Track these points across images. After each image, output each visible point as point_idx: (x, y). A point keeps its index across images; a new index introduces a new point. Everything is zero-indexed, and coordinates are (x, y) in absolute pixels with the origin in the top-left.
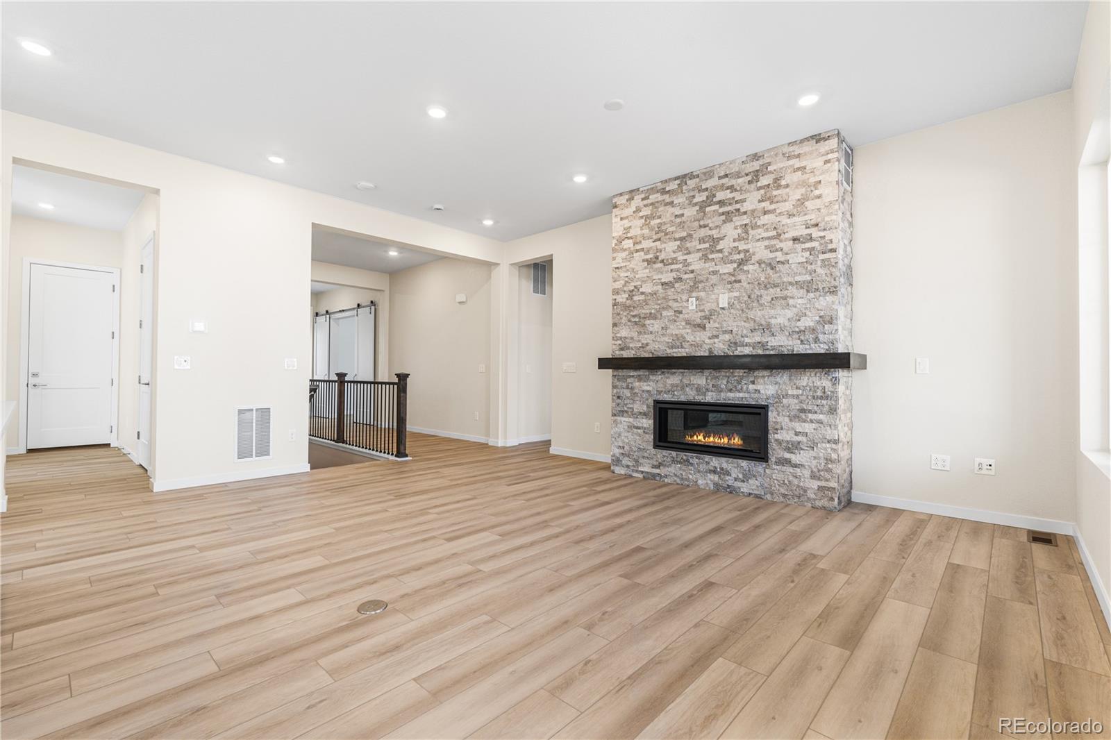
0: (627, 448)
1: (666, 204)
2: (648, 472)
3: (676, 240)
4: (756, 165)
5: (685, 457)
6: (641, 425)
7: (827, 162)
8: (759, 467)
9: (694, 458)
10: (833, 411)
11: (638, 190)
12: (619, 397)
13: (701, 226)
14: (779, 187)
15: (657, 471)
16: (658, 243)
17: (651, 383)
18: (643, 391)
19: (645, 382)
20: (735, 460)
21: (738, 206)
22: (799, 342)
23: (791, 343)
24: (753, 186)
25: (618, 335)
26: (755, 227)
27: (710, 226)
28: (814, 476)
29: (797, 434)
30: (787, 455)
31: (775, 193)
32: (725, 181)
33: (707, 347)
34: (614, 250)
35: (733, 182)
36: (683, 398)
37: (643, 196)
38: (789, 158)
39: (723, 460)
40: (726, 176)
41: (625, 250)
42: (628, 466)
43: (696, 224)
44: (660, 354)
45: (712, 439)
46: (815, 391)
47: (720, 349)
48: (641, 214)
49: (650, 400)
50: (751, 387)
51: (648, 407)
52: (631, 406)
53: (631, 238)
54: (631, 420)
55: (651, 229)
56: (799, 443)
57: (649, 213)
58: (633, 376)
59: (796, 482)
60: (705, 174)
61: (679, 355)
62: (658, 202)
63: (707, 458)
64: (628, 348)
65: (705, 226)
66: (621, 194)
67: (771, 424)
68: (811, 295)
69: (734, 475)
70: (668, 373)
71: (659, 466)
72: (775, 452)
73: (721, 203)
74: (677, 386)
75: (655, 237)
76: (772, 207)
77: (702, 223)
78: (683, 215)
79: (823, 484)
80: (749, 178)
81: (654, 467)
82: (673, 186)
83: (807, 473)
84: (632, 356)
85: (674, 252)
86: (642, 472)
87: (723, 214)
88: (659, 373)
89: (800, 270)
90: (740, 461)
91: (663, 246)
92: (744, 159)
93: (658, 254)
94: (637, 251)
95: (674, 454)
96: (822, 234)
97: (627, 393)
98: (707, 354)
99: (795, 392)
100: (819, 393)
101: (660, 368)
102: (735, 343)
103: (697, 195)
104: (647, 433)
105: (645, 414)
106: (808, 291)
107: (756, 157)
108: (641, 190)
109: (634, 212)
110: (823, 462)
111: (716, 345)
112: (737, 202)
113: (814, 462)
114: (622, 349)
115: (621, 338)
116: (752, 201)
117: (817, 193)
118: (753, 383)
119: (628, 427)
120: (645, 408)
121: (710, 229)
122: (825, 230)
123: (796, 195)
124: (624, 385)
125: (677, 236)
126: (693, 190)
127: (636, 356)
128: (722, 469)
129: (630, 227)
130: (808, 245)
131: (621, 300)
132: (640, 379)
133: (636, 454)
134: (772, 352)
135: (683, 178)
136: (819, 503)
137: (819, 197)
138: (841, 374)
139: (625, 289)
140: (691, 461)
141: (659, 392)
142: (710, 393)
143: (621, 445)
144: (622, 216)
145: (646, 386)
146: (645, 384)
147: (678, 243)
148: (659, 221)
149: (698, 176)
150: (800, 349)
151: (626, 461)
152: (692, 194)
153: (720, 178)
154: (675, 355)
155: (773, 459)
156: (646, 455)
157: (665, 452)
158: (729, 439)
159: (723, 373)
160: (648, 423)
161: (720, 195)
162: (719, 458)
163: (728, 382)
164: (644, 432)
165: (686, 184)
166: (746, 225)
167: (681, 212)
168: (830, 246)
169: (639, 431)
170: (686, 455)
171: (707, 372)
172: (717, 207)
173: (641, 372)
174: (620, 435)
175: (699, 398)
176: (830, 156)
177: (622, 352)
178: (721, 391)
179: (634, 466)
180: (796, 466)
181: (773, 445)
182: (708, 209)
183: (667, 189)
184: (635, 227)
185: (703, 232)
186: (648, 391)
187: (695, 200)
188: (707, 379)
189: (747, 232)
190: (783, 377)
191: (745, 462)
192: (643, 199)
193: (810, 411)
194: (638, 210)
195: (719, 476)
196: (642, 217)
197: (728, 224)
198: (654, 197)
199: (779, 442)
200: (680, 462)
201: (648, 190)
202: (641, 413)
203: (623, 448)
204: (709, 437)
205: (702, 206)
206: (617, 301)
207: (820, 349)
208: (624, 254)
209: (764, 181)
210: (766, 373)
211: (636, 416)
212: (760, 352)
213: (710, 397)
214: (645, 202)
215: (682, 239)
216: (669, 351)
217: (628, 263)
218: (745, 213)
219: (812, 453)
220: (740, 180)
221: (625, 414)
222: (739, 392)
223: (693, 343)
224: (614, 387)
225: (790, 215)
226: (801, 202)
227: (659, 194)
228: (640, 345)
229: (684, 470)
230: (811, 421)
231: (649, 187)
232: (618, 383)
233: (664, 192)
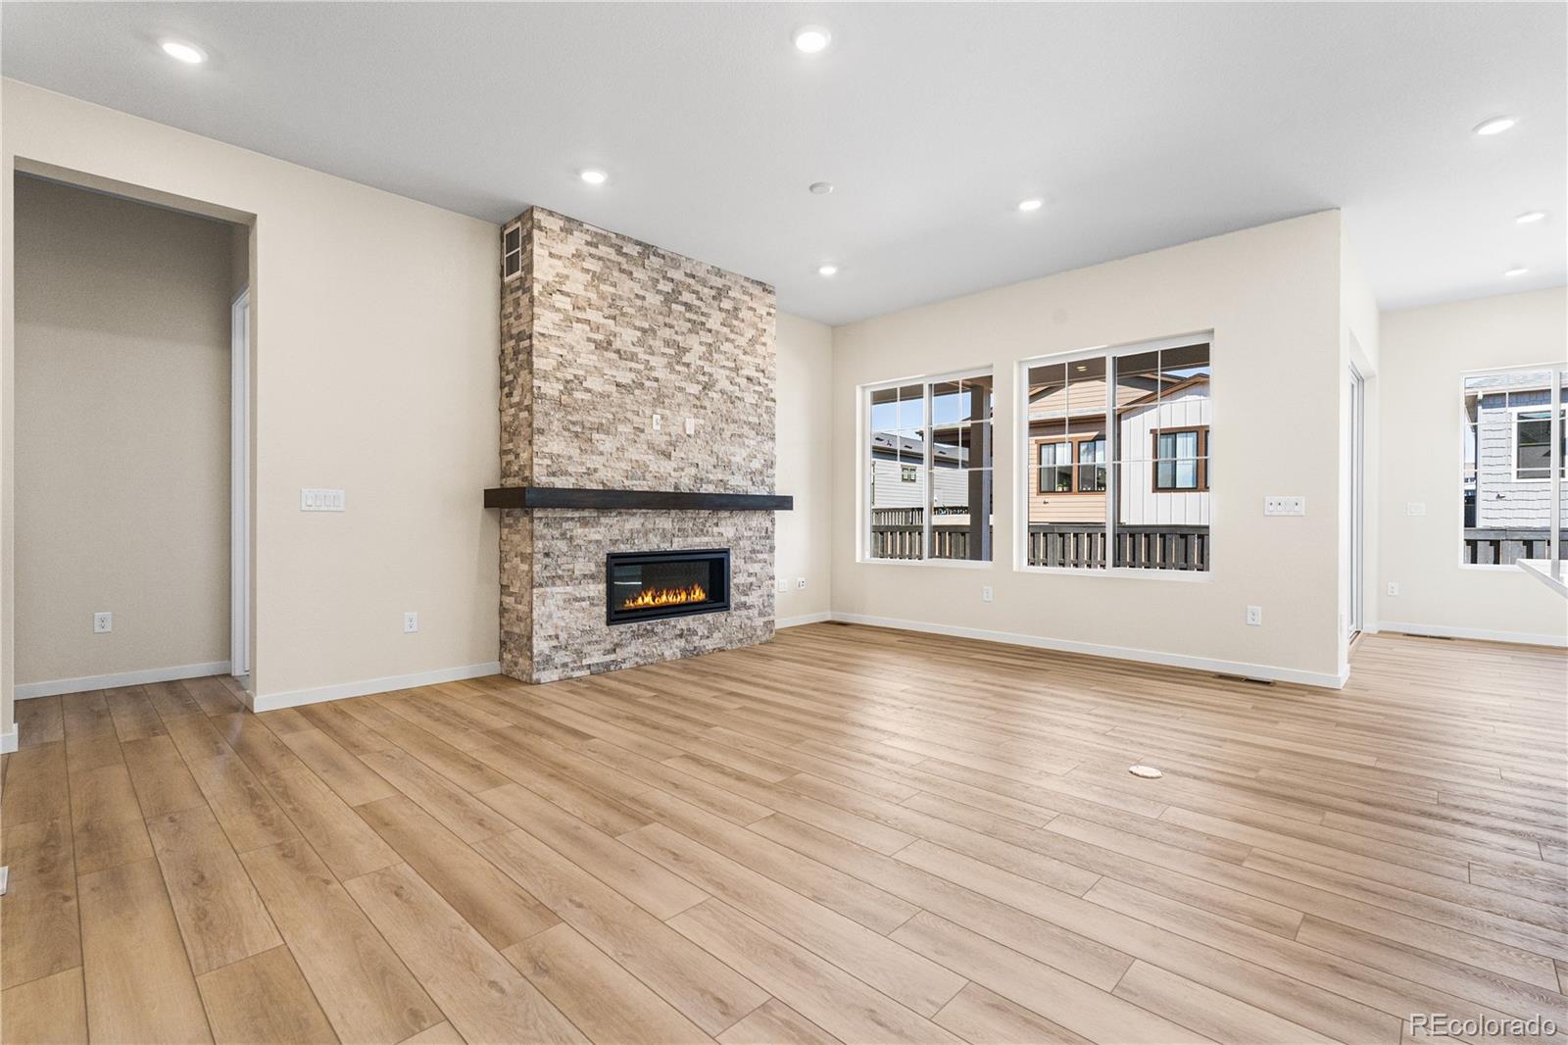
0: (563, 636)
1: (622, 271)
2: (597, 664)
3: (636, 328)
4: (718, 282)
5: (649, 627)
6: (586, 595)
7: (769, 314)
8: (721, 616)
9: (658, 625)
10: (772, 549)
11: (581, 224)
12: (547, 555)
13: (666, 325)
14: (736, 318)
15: (613, 657)
16: (611, 322)
17: (602, 530)
18: (590, 542)
19: (593, 527)
20: (701, 616)
21: (703, 319)
22: (751, 483)
23: (745, 484)
24: (715, 304)
25: (546, 450)
26: (718, 350)
27: (676, 328)
28: (761, 614)
29: (749, 575)
30: (743, 599)
31: (735, 323)
32: (691, 281)
33: (673, 481)
34: (537, 302)
35: (699, 288)
36: (645, 548)
37: (589, 239)
38: (745, 293)
39: (690, 618)
40: (693, 277)
41: (558, 310)
42: (565, 665)
43: (660, 318)
44: (617, 486)
45: (664, 598)
46: (761, 532)
47: (685, 484)
48: (586, 265)
49: (600, 555)
50: (716, 529)
51: (597, 565)
52: (571, 566)
53: (568, 295)
54: (569, 589)
55: (602, 296)
56: (751, 584)
57: (598, 270)
58: (573, 519)
59: (748, 622)
60: (672, 259)
61: (640, 489)
62: (608, 260)
63: (673, 621)
64: (566, 473)
65: (672, 327)
66: (551, 213)
67: (732, 568)
68: (759, 438)
69: (700, 634)
70: (626, 513)
71: (615, 650)
72: (735, 598)
73: (688, 306)
74: (638, 532)
75: (607, 312)
76: (732, 336)
77: (667, 320)
78: (644, 298)
79: (766, 619)
80: (713, 292)
81: (608, 652)
82: (632, 250)
83: (756, 612)
84: (571, 487)
85: (633, 345)
86: (589, 667)
87: (689, 320)
88: (614, 514)
89: (751, 411)
90: (705, 615)
91: (618, 329)
92: (710, 268)
93: (612, 338)
94: (579, 320)
95: (635, 625)
96: (766, 381)
97: (562, 545)
98: (672, 490)
99: (750, 533)
100: (764, 534)
101: (614, 507)
102: (702, 479)
103: (661, 281)
104: (597, 605)
105: (592, 577)
106: (758, 434)
107: (719, 273)
108: (586, 226)
109: (573, 255)
110: (766, 598)
111: (682, 480)
112: (703, 314)
113: (761, 600)
114: (554, 474)
115: (551, 456)
116: (714, 321)
117: (763, 339)
118: (717, 525)
119: (565, 601)
120: (593, 567)
121: (676, 333)
122: (768, 378)
123: (750, 333)
124: (556, 533)
125: (637, 324)
126: (658, 271)
127: (575, 487)
128: (689, 630)
129: (567, 277)
130: (757, 388)
131: (550, 392)
132: (584, 522)
133: (578, 641)
134: (731, 492)
135: (647, 249)
136: (764, 639)
137: (764, 344)
138: (778, 514)
139: (559, 375)
140: (656, 630)
141: (614, 542)
142: (675, 540)
143: (553, 633)
144: (553, 251)
145: (595, 534)
146: (593, 530)
147: (639, 334)
148: (612, 290)
149: (663, 257)
150: (753, 491)
151: (560, 658)
152: (655, 276)
153: (686, 274)
154: (635, 489)
155: (733, 605)
156: (595, 638)
157: (623, 627)
158: (689, 594)
159: (690, 513)
160: (598, 589)
161: (686, 297)
162: (685, 618)
163: (694, 524)
164: (592, 604)
165: (649, 258)
166: (710, 345)
167: (641, 293)
168: (772, 395)
169: (584, 604)
170: (649, 624)
171: (673, 512)
172: (682, 309)
173: (586, 513)
174: (550, 616)
175: (665, 547)
176: (772, 311)
177: (552, 479)
178: (687, 536)
179: (575, 662)
180: (749, 608)
181: (733, 591)
182: (674, 306)
183: (625, 250)
184: (577, 281)
185: (667, 333)
186: (597, 541)
187: (660, 287)
188: (673, 521)
189: (711, 355)
190: (739, 518)
191: (710, 615)
192: (588, 243)
193: (758, 552)
194: (578, 255)
195: (686, 640)
196: (587, 271)
197: (694, 335)
198: (604, 250)
199: (737, 586)
200: (642, 636)
201: (596, 233)
202: (585, 575)
203: (557, 637)
204: (660, 596)
205: (670, 298)
206: (542, 391)
207: (764, 492)
208: (557, 317)
209: (727, 304)
210: (727, 514)
211: (577, 582)
212: (722, 491)
213: (678, 545)
214: (593, 250)
215: (644, 331)
216: (627, 483)
217: (562, 334)
218: (710, 331)
219: (760, 592)
220: (706, 290)
221: (558, 582)
222: (705, 536)
223: (657, 474)
224: (537, 537)
225: (745, 353)
226: (752, 341)
227: (612, 251)
228: (585, 471)
229: (648, 645)
230: (759, 561)
231: (600, 231)
232: (545, 531)
233: (619, 251)
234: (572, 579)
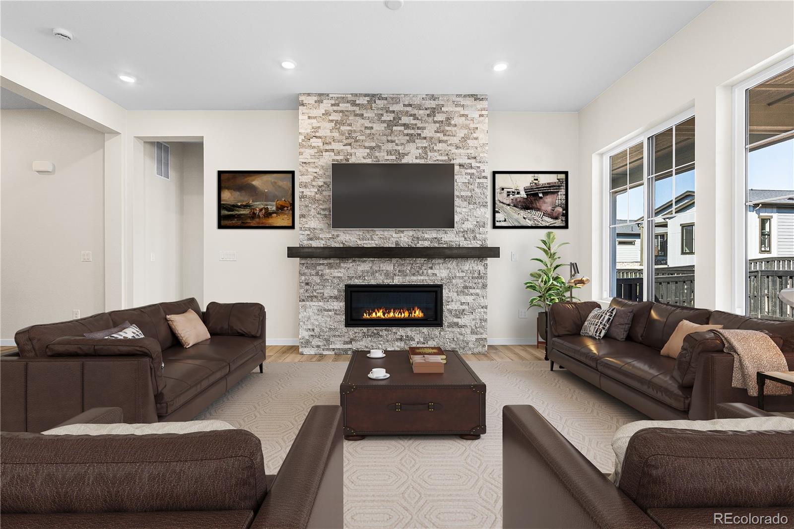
0: (317, 330)
1: (356, 115)
2: (339, 349)
3: (366, 148)
4: (433, 104)
5: (375, 331)
6: (332, 308)
7: (481, 116)
8: (436, 331)
9: (383, 331)
10: (484, 286)
11: (328, 95)
12: (307, 284)
13: (388, 141)
14: (449, 125)
15: (349, 346)
16: (348, 147)
17: (342, 270)
18: (334, 277)
19: (336, 269)
20: (418, 328)
21: (419, 131)
22: (463, 239)
23: (458, 239)
24: (431, 119)
25: (306, 226)
26: (433, 150)
27: (396, 142)
28: (473, 332)
29: (462, 304)
30: (456, 320)
31: (447, 128)
32: (409, 109)
33: (394, 240)
34: (301, 146)
35: (415, 112)
36: (373, 282)
37: (333, 102)
38: (456, 106)
39: (408, 329)
40: (410, 105)
41: (314, 147)
42: (318, 346)
43: (384, 138)
44: (352, 245)
45: (392, 314)
46: (474, 274)
47: (405, 242)
48: (331, 118)
49: (341, 286)
50: (430, 271)
51: (339, 291)
52: (322, 291)
53: (320, 137)
54: (321, 304)
55: (342, 134)
56: (463, 310)
57: (339, 119)
58: (323, 264)
59: (461, 338)
60: (392, 99)
61: (369, 246)
62: (347, 111)
63: (394, 329)
64: (318, 238)
65: (392, 142)
66: (309, 95)
67: (444, 298)
68: (471, 206)
69: (417, 340)
70: (359, 261)
71: (351, 342)
72: (447, 318)
73: (406, 126)
74: (368, 272)
75: (345, 142)
76: (445, 138)
77: (389, 138)
78: (372, 128)
79: (479, 336)
80: (428, 112)
81: (346, 343)
82: (363, 101)
83: (469, 331)
84: (322, 246)
85: (364, 158)
86: (334, 349)
87: (407, 135)
88: (350, 261)
89: (464, 188)
90: (421, 328)
91: (353, 151)
92: (424, 96)
93: (348, 157)
94: (327, 151)
95: (365, 329)
96: (478, 165)
97: (317, 279)
98: (394, 246)
99: (461, 274)
100: (476, 275)
101: (351, 257)
102: (418, 238)
103: (385, 114)
104: (339, 314)
105: (336, 298)
106: (469, 203)
107: (433, 97)
108: (331, 96)
109: (323, 114)
110: (478, 321)
111: (402, 239)
112: (418, 128)
113: (473, 322)
114: (311, 239)
115: (309, 229)
116: (429, 131)
117: (475, 135)
118: (431, 268)
119: (318, 310)
120: (336, 292)
121: (397, 145)
122: (480, 162)
123: (461, 133)
124: (313, 272)
125: (367, 144)
126: (382, 109)
127: (325, 246)
128: (407, 336)
129: (319, 127)
130: (469, 171)
131: (309, 194)
132: (330, 266)
133: (327, 334)
134: (445, 246)
135: (373, 97)
136: (476, 351)
137: (476, 139)
138: (490, 261)
139: (314, 183)
140: (381, 333)
141: (350, 278)
142: (397, 277)
143: (311, 328)
144: (310, 115)
145: (336, 273)
146: (336, 271)
147: (368, 151)
148: (349, 128)
149: (386, 99)
150: (464, 244)
151: (315, 342)
152: (380, 112)
153: (404, 105)
154: (365, 246)
155: (445, 324)
156: (337, 333)
157: (356, 329)
158: (410, 313)
159: (408, 261)
160: (340, 305)
161: (405, 120)
162: (405, 328)
163: (411, 268)
164: (335, 314)
165: (375, 102)
166: (425, 147)
167: (370, 125)
168: (483, 174)
169: (330, 313)
170: (375, 329)
171: (394, 260)
172: (402, 128)
173: (332, 261)
174: (309, 318)
175: (388, 282)
176: (483, 112)
177: (311, 242)
178: (406, 275)
179: (325, 345)
180: (461, 327)
181: (445, 313)
182: (395, 128)
183: (358, 102)
184: (325, 128)
185: (390, 146)
186: (339, 277)
187: (383, 118)
188: (394, 266)
189: (426, 154)
190: (452, 264)
191: (425, 328)
192: (332, 105)
193: (471, 288)
194: (327, 113)
195: (405, 342)
196: (332, 121)
197: (411, 144)
198: (343, 106)
199: (450, 311)
200: (371, 336)
201: (338, 98)
202: (331, 297)
203: (313, 330)
204: (389, 313)
205: (390, 125)
206: (304, 194)
207: (477, 244)
208: (313, 151)
209: (440, 117)
210: (441, 261)
211: (326, 300)
212: (436, 245)
213: (398, 281)
214: (335, 108)
215: (372, 148)
216: (359, 242)
217: (316, 161)
218: (425, 138)
219: (472, 317)
220: (421, 112)
221: (315, 299)
222: (421, 275)
223: (381, 236)
224: (301, 274)
225: (457, 148)
226: (465, 139)
227: (349, 105)
228: (331, 236)
229: (375, 342)
230: (472, 294)
231: (340, 96)
232: (306, 271)
233: (354, 104)
234: (323, 298)
